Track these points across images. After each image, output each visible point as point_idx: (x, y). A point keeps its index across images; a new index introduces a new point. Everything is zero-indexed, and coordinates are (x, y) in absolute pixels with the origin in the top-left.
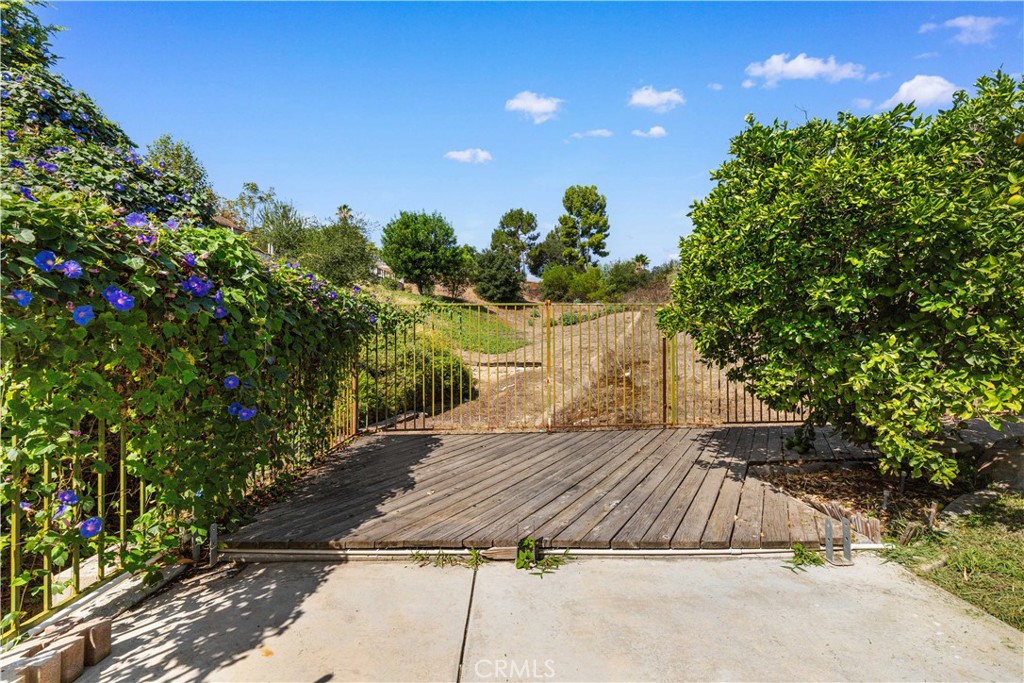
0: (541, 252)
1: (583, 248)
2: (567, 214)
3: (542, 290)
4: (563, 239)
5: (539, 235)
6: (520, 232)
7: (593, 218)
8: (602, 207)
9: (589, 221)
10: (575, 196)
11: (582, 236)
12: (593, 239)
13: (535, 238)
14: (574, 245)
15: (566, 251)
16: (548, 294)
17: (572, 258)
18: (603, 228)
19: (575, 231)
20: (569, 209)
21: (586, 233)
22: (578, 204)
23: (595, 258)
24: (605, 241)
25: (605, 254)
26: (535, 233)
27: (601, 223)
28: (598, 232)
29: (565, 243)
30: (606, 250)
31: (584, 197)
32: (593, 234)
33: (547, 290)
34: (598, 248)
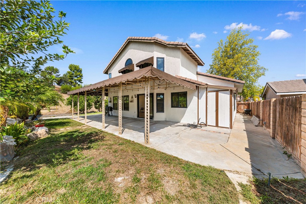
0: (61, 80)
1: (75, 80)
2: (70, 71)
3: (61, 91)
4: (69, 77)
5: (60, 75)
6: (53, 73)
7: (78, 73)
8: (81, 71)
9: (77, 74)
10: (72, 67)
11: (75, 77)
12: (78, 79)
13: (58, 75)
14: (72, 79)
15: (70, 80)
16: (63, 92)
17: (72, 83)
18: (81, 76)
19: (72, 76)
20: (71, 70)
21: (76, 76)
22: (74, 69)
23: (79, 83)
24: (82, 79)
25: (82, 83)
26: (59, 74)
27: (80, 75)
28: (80, 77)
29: (69, 78)
30: (82, 82)
31: (75, 68)
32: (78, 77)
33: (62, 91)
34: (80, 81)
